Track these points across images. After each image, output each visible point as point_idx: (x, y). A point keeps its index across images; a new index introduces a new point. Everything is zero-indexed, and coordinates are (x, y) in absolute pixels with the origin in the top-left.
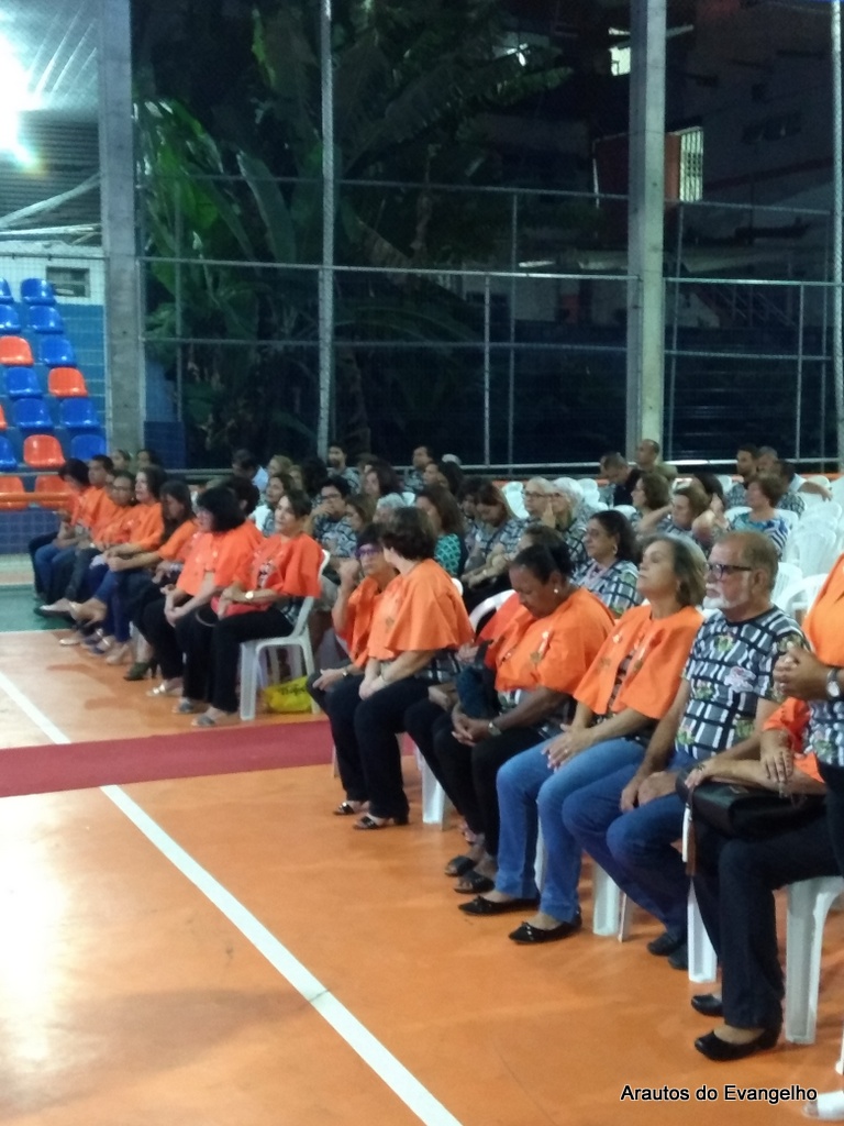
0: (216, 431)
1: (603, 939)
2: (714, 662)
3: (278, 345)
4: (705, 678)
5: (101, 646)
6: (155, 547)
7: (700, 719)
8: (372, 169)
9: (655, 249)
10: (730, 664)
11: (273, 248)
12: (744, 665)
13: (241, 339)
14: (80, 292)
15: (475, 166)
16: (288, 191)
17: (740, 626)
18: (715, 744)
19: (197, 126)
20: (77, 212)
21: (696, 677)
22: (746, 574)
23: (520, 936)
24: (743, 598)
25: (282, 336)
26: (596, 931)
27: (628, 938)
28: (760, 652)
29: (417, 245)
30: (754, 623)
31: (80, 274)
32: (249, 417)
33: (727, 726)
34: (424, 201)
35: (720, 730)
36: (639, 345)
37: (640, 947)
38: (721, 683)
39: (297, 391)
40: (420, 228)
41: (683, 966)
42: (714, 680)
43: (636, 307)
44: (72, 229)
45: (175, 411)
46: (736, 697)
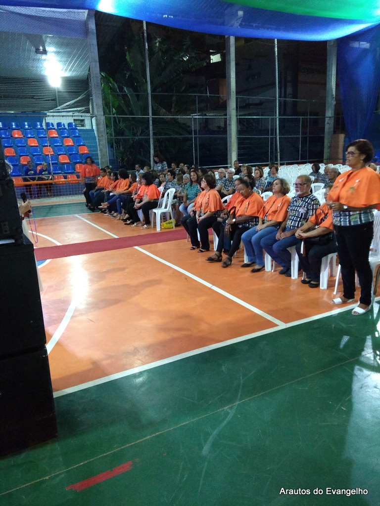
0: (122, 162)
1: (268, 272)
2: (296, 206)
3: (137, 138)
4: (294, 210)
5: (114, 215)
6: (128, 189)
7: (293, 220)
8: (158, 90)
9: (234, 109)
10: (300, 207)
11: (134, 111)
12: (304, 207)
13: (128, 136)
14: (83, 126)
15: (183, 88)
16: (138, 96)
17: (303, 198)
18: (296, 226)
19: (111, 80)
20: (79, 104)
21: (291, 210)
22: (305, 185)
23: (254, 271)
24: (305, 191)
25: (138, 136)
26: (266, 270)
27: (275, 271)
28: (309, 204)
29: (172, 110)
30: (306, 197)
31: (83, 121)
32: (130, 157)
33: (300, 221)
34: (174, 98)
35: (297, 222)
36: (230, 134)
37: (277, 273)
38: (298, 211)
39: (142, 150)
40: (173, 105)
41: (291, 276)
42: (296, 211)
43: (230, 125)
44: (79, 109)
45: (114, 156)
46: (302, 214)
